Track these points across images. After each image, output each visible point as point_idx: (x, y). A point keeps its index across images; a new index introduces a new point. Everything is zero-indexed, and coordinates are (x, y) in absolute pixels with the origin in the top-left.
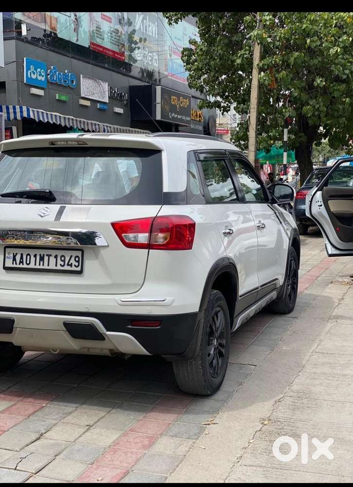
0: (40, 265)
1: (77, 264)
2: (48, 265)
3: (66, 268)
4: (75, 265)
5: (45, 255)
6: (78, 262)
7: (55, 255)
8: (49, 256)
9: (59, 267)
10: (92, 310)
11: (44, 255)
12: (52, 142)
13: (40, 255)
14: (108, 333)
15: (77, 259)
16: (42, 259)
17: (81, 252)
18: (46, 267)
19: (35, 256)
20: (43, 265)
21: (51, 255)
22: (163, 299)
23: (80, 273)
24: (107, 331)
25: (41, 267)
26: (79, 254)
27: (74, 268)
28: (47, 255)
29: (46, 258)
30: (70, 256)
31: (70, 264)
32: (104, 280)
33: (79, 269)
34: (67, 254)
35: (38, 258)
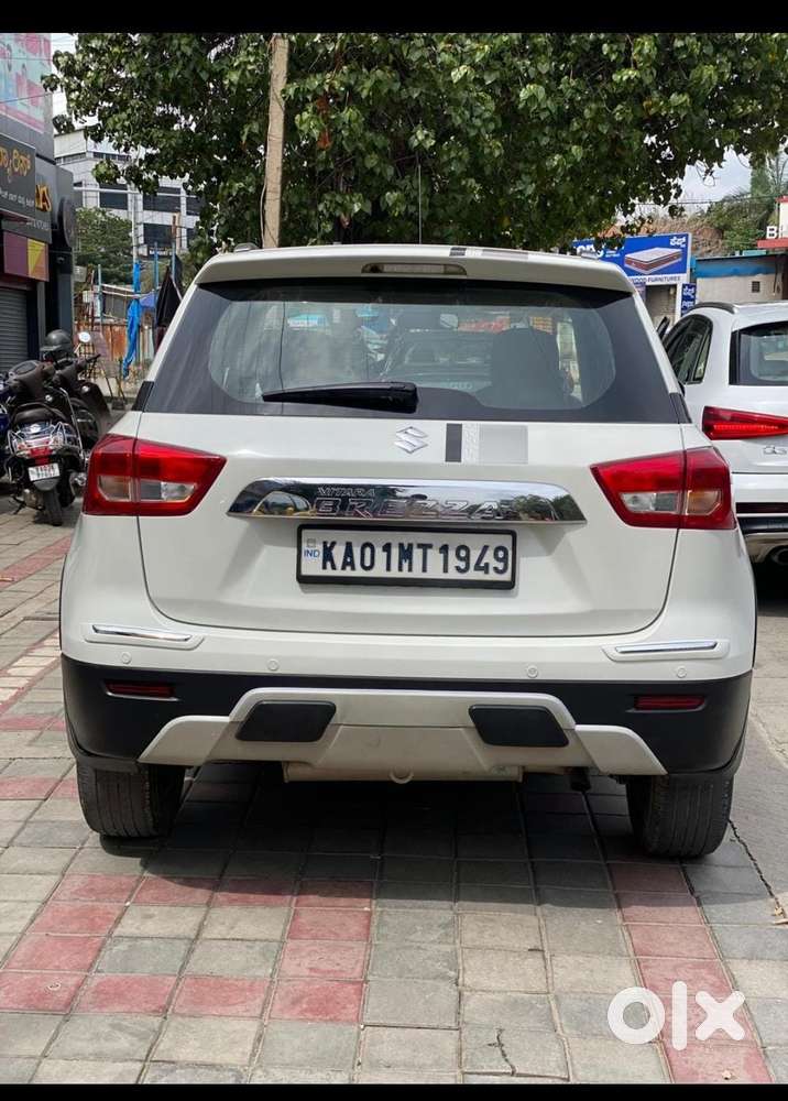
0: (400, 569)
1: (500, 566)
2: (424, 570)
3: (472, 575)
4: (496, 569)
5: (415, 546)
6: (504, 560)
7: (440, 545)
8: (425, 547)
9: (453, 575)
10: (543, 676)
11: (410, 546)
12: (375, 265)
13: (401, 546)
14: (580, 728)
15: (501, 554)
16: (406, 554)
17: (509, 538)
18: (417, 573)
19: (387, 548)
20: (410, 570)
21: (430, 546)
22: (712, 644)
23: (508, 586)
24: (578, 723)
25: (405, 574)
26: (506, 541)
27: (492, 576)
28: (420, 546)
29: (417, 554)
30: (481, 547)
31: (482, 565)
32: (570, 604)
33: (506, 577)
34: (475, 543)
35: (395, 552)
